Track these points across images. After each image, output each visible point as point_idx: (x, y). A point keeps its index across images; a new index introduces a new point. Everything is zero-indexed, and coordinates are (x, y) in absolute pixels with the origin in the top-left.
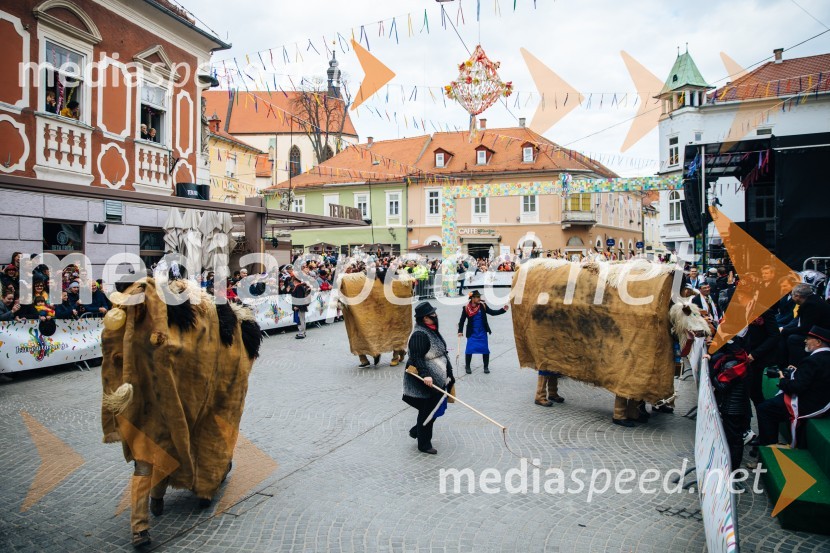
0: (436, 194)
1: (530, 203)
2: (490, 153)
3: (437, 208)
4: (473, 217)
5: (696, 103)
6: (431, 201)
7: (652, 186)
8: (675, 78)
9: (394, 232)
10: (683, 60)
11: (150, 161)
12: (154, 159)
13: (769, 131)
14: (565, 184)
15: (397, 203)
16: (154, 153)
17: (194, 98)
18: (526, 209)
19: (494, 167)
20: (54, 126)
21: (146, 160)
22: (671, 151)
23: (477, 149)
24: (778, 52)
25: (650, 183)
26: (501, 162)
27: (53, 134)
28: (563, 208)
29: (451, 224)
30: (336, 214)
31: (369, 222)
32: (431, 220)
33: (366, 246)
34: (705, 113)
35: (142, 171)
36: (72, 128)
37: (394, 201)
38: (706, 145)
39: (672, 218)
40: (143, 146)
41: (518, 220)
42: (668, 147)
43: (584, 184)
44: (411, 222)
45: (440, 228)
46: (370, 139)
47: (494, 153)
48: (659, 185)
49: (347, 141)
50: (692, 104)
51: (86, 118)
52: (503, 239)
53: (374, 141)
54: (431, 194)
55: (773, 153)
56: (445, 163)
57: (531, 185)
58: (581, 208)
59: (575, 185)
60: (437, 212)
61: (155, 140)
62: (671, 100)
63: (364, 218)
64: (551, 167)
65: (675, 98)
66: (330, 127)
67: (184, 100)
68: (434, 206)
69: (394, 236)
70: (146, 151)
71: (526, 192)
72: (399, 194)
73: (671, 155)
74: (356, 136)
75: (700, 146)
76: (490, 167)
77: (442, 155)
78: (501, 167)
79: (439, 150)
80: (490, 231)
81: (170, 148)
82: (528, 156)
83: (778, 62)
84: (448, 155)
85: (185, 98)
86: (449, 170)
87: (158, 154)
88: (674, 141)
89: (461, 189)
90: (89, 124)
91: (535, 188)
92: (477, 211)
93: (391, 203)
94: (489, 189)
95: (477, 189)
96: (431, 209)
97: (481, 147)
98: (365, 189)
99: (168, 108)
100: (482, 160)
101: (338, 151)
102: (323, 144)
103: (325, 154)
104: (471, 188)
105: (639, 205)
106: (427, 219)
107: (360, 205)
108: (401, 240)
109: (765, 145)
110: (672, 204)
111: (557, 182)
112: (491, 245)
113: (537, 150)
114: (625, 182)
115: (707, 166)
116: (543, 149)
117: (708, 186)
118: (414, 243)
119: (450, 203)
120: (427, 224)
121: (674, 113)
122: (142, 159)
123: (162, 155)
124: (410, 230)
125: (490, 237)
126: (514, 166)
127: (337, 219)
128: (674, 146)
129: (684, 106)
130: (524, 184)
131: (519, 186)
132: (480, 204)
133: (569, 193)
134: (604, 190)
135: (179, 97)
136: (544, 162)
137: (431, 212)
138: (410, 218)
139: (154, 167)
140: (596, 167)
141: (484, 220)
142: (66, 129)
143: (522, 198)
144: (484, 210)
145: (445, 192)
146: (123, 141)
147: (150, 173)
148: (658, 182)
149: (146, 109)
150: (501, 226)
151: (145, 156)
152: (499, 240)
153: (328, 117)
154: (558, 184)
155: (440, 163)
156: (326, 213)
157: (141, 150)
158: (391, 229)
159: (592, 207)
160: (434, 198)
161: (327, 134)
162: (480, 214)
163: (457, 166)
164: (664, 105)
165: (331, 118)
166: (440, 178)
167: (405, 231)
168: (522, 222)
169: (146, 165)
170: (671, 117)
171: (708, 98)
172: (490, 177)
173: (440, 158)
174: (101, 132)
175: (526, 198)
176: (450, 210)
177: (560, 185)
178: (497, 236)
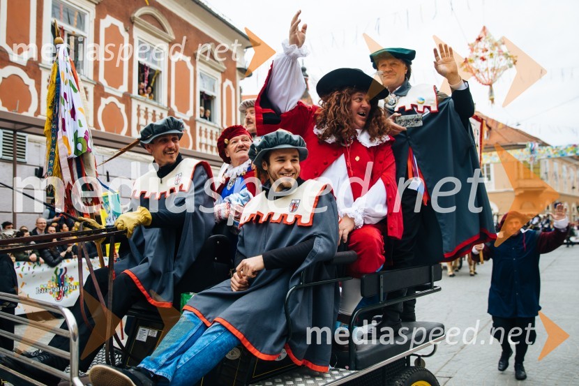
11: (206, 136)
12: (209, 135)
14: (532, 151)
16: (209, 131)
17: (235, 85)
20: (143, 106)
21: (203, 135)
27: (142, 113)
35: (201, 144)
36: (156, 109)
40: (202, 125)
43: (550, 150)
51: (163, 100)
58: (532, 176)
59: (542, 151)
61: (210, 120)
67: (228, 87)
70: (203, 129)
81: (220, 126)
85: (229, 86)
87: (212, 131)
90: (166, 105)
99: (216, 94)
111: (525, 150)
122: (201, 135)
123: (214, 132)
131: (491, 155)
133: (537, 159)
134: (569, 155)
135: (225, 85)
139: (209, 142)
142: (151, 110)
146: (188, 119)
147: (206, 146)
149: (203, 95)
151: (203, 133)
154: (525, 152)
157: (201, 128)
159: (542, 175)
169: (204, 140)
174: (173, 112)
177: (528, 153)
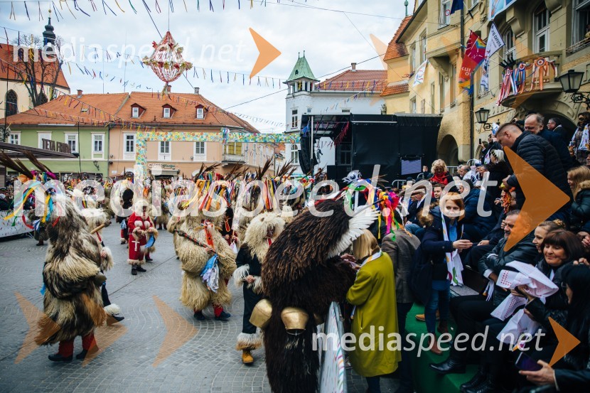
0: (132, 137)
1: (200, 147)
2: (173, 110)
3: (132, 148)
4: (159, 156)
5: (309, 90)
6: (128, 142)
7: (281, 140)
8: (297, 72)
9: (98, 164)
10: (302, 61)
13: (349, 111)
14: (225, 135)
15: (100, 142)
18: (197, 152)
19: (175, 121)
22: (293, 118)
23: (164, 106)
24: (354, 65)
25: (280, 138)
26: (181, 117)
28: (223, 152)
29: (143, 160)
30: (48, 147)
31: (77, 155)
32: (127, 156)
33: (74, 174)
34: (314, 96)
37: (98, 141)
38: (314, 116)
41: (192, 159)
42: (291, 116)
43: (238, 136)
44: (112, 157)
45: (134, 162)
46: (80, 91)
47: (176, 110)
48: (286, 140)
49: (60, 92)
50: (306, 90)
52: (181, 172)
53: (83, 93)
54: (128, 137)
55: (351, 123)
56: (139, 114)
57: (202, 134)
58: (235, 153)
59: (232, 136)
60: (132, 150)
62: (294, 85)
63: (72, 152)
64: (216, 123)
65: (296, 85)
66: (45, 79)
68: (130, 146)
69: (98, 167)
71: (198, 139)
72: (103, 136)
73: (293, 121)
74: (68, 88)
75: (311, 116)
76: (172, 120)
77: (137, 109)
78: (181, 121)
79: (135, 105)
80: (171, 166)
82: (200, 115)
83: (354, 71)
84: (142, 109)
86: (142, 120)
88: (295, 112)
89: (151, 134)
91: (204, 136)
92: (162, 151)
93: (96, 142)
94: (172, 135)
95: (163, 136)
96: (128, 148)
97: (166, 106)
98: (75, 130)
100: (167, 115)
101: (52, 99)
102: (39, 92)
103: (39, 100)
104: (158, 134)
105: (272, 152)
106: (124, 155)
107: (70, 142)
108: (103, 170)
109: (347, 119)
110: (293, 153)
111: (219, 133)
112: (173, 176)
113: (207, 110)
114: (264, 136)
115: (314, 129)
116: (210, 110)
117: (315, 142)
118: (114, 172)
119: (142, 144)
120: (124, 159)
121: (296, 94)
124: (111, 163)
125: (171, 170)
126: (190, 121)
127: (49, 151)
128: (295, 115)
129: (301, 90)
130: (196, 133)
131: (193, 135)
132: (165, 146)
133: (228, 141)
134: (251, 141)
136: (211, 119)
137: (128, 150)
138: (111, 154)
140: (245, 125)
141: (168, 158)
143: (195, 143)
144: (167, 151)
145: (138, 136)
148: (285, 137)
150: (179, 163)
152: (178, 173)
153: (43, 70)
154: (220, 135)
155: (136, 114)
156: (40, 146)
158: (95, 162)
159: (243, 152)
160: (130, 140)
161: (42, 84)
162: (165, 153)
163: (148, 118)
164: (289, 88)
165: (46, 72)
166: (136, 126)
167: (106, 164)
168: (194, 161)
170: (294, 97)
171: (316, 87)
172: (172, 128)
173: (136, 111)
175: (198, 143)
176: (142, 149)
177: (222, 136)
178: (176, 170)
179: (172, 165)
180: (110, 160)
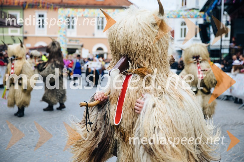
0: (43, 16)
18: (98, 28)
29: (64, 33)
32: (39, 32)
39: (181, 36)
41: (94, 35)
44: (26, 33)
48: (186, 15)
52: (85, 46)
54: (40, 16)
69: (15, 41)
73: (182, 1)
106: (36, 31)
110: (182, 29)
112: (77, 49)
120: (37, 35)
124: (25, 38)
125: (76, 44)
126: (92, 2)
137: (39, 27)
138: (25, 30)
141: (72, 33)
144: (73, 28)
150: (83, 38)
152: (82, 46)
158: (13, 36)
162: (71, 30)
167: (22, 38)
168: (96, 36)
178: (81, 44)
179: (77, 40)
180: (25, 35)
